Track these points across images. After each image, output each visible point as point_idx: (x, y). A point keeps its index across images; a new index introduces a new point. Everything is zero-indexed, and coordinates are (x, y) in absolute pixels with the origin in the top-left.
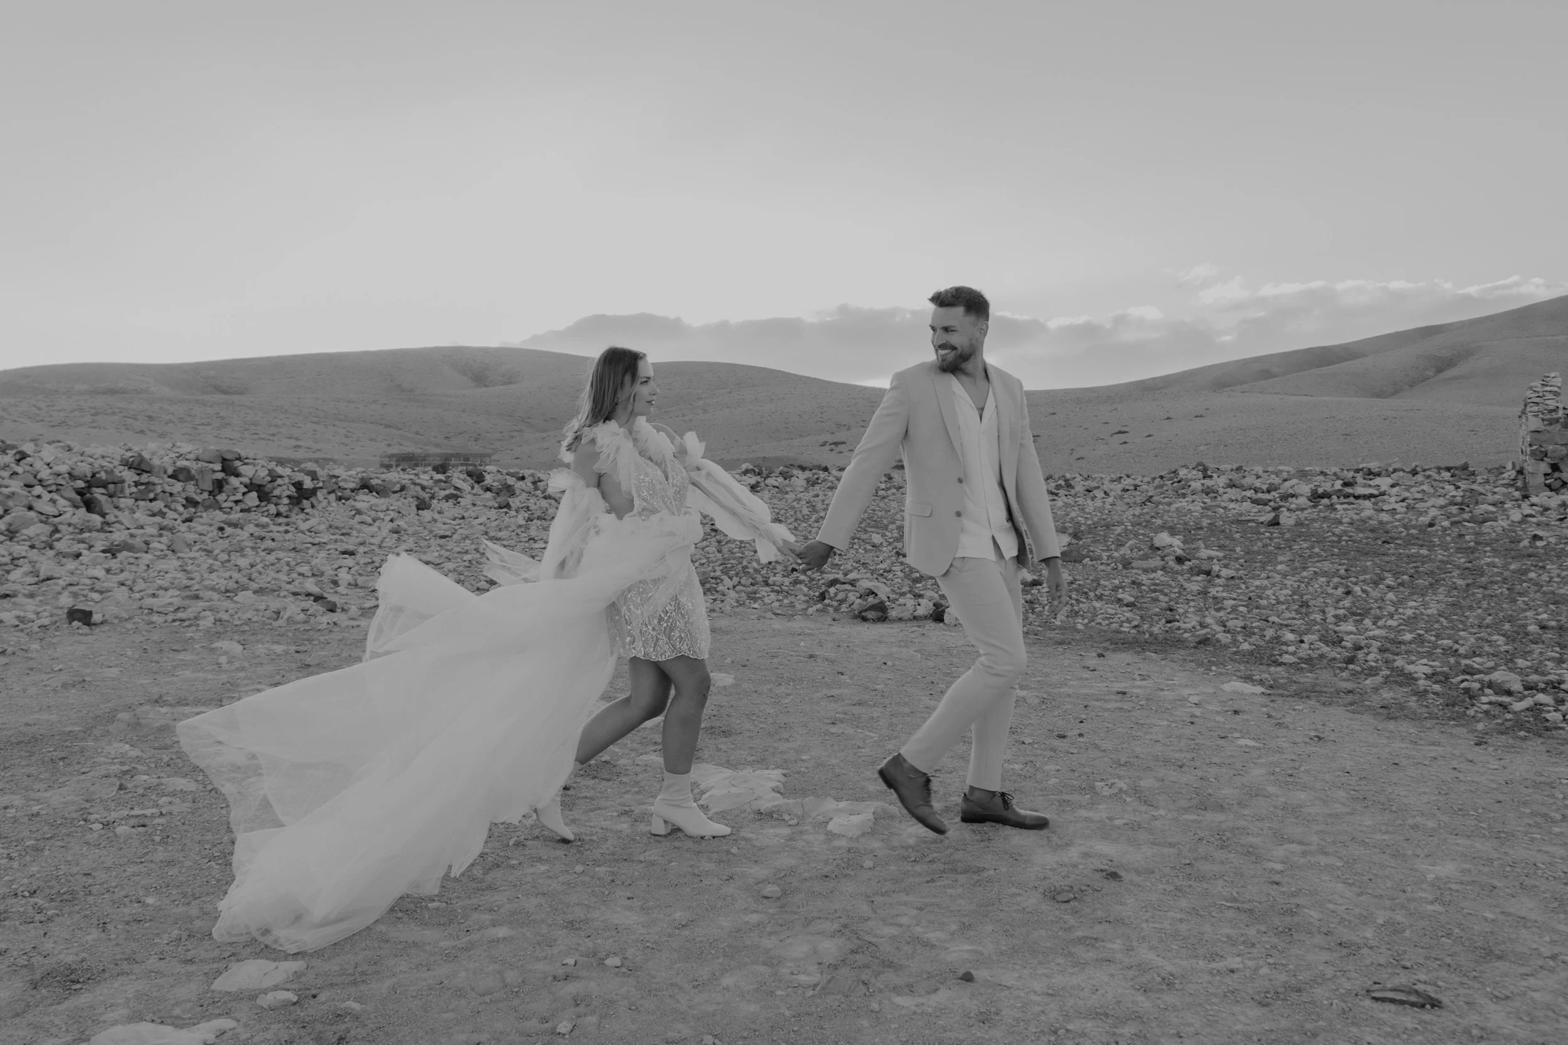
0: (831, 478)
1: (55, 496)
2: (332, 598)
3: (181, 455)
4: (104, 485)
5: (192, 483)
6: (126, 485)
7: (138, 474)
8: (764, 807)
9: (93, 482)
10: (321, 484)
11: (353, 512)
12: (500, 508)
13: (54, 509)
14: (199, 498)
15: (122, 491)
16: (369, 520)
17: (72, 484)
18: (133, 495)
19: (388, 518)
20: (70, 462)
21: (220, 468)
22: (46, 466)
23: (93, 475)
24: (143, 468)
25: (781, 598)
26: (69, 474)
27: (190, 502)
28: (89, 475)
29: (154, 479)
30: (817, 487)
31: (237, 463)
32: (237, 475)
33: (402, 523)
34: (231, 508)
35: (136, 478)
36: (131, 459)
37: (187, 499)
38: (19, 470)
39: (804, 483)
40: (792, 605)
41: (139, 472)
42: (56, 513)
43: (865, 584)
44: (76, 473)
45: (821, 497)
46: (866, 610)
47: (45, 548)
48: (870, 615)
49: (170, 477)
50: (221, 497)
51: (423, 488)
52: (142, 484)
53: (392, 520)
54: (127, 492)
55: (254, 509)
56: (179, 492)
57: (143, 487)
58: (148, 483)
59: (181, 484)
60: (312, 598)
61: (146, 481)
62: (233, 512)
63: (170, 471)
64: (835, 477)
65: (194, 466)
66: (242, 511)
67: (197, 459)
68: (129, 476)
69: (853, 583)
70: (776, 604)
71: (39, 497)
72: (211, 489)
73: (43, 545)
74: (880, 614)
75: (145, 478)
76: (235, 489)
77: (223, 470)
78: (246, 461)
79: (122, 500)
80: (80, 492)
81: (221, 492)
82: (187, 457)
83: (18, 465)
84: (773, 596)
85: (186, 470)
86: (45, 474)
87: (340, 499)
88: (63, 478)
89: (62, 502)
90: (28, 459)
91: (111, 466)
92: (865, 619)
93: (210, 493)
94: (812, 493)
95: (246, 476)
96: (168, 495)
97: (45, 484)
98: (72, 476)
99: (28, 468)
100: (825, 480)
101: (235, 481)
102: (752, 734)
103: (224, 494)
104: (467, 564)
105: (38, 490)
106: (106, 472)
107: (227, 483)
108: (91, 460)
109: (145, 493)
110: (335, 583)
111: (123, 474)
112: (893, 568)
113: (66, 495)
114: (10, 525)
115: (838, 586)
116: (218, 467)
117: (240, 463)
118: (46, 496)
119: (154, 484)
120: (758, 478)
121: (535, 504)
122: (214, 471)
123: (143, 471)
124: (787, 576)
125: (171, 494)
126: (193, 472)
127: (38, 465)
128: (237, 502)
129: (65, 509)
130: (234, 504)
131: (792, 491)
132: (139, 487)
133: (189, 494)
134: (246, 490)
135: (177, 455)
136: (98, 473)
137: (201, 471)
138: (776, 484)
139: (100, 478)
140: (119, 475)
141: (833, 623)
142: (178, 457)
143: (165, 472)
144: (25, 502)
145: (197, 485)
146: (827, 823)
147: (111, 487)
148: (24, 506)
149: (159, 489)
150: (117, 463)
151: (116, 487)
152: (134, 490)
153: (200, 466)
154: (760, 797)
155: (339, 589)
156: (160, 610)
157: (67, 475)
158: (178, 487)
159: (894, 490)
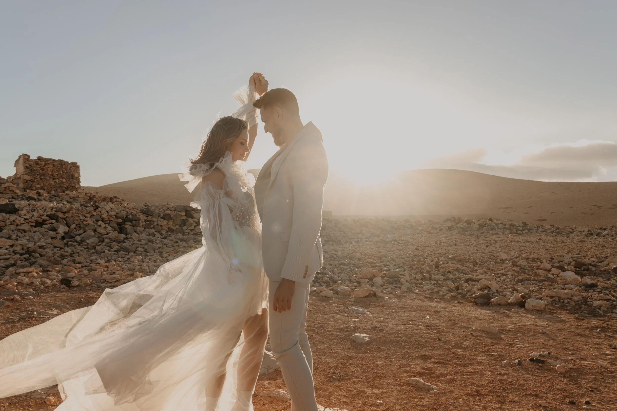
0: (493, 224)
1: (107, 225)
3: (168, 208)
4: (131, 221)
5: (171, 221)
6: (141, 221)
7: (147, 217)
9: (126, 220)
13: (105, 232)
14: (174, 228)
15: (139, 224)
17: (116, 220)
18: (144, 226)
20: (117, 210)
21: (185, 215)
22: (106, 212)
23: (127, 217)
24: (148, 213)
25: (434, 288)
26: (116, 216)
27: (170, 230)
28: (125, 217)
29: (154, 219)
30: (484, 229)
31: (193, 212)
32: (193, 218)
34: (189, 233)
35: (145, 218)
36: (144, 210)
37: (168, 228)
38: (95, 214)
40: (438, 292)
41: (147, 215)
42: (106, 233)
44: (118, 215)
46: (479, 298)
47: (92, 249)
48: (480, 301)
49: (161, 218)
50: (185, 228)
52: (148, 221)
54: (141, 224)
55: (199, 233)
56: (165, 225)
57: (148, 222)
58: (150, 221)
59: (166, 221)
61: (150, 220)
62: (190, 235)
63: (162, 215)
64: (495, 223)
65: (173, 213)
66: (193, 234)
67: (175, 210)
68: (143, 217)
69: (479, 281)
70: (429, 291)
71: (100, 226)
72: (180, 224)
73: (92, 247)
75: (149, 218)
76: (191, 224)
77: (186, 215)
78: (197, 211)
79: (139, 228)
80: (118, 224)
81: (184, 225)
82: (171, 209)
83: (95, 211)
84: (430, 286)
85: (169, 215)
86: (105, 216)
88: (113, 218)
89: (109, 228)
90: (99, 209)
91: (135, 212)
93: (180, 226)
95: (196, 218)
96: (160, 226)
97: (104, 220)
98: (117, 217)
99: (99, 213)
100: (489, 225)
101: (191, 220)
103: (186, 226)
105: (100, 223)
106: (132, 215)
107: (188, 221)
108: (127, 210)
109: (148, 225)
111: (140, 216)
112: (508, 273)
113: (112, 225)
114: (83, 238)
115: (469, 282)
116: (184, 214)
117: (194, 212)
118: (103, 225)
119: (154, 221)
120: (453, 224)
122: (182, 216)
123: (148, 215)
125: (161, 226)
126: (172, 216)
127: (103, 211)
128: (191, 230)
129: (110, 231)
130: (190, 231)
131: (470, 230)
132: (147, 222)
133: (169, 226)
134: (196, 225)
135: (167, 208)
136: (129, 215)
137: (176, 216)
138: (462, 226)
139: (129, 218)
140: (138, 216)
141: (457, 304)
142: (167, 209)
143: (159, 216)
144: (93, 228)
145: (174, 222)
147: (134, 222)
148: (92, 230)
149: (156, 223)
150: (138, 211)
151: (136, 222)
152: (144, 223)
153: (176, 213)
156: (108, 280)
157: (114, 216)
158: (165, 222)
159: (526, 231)
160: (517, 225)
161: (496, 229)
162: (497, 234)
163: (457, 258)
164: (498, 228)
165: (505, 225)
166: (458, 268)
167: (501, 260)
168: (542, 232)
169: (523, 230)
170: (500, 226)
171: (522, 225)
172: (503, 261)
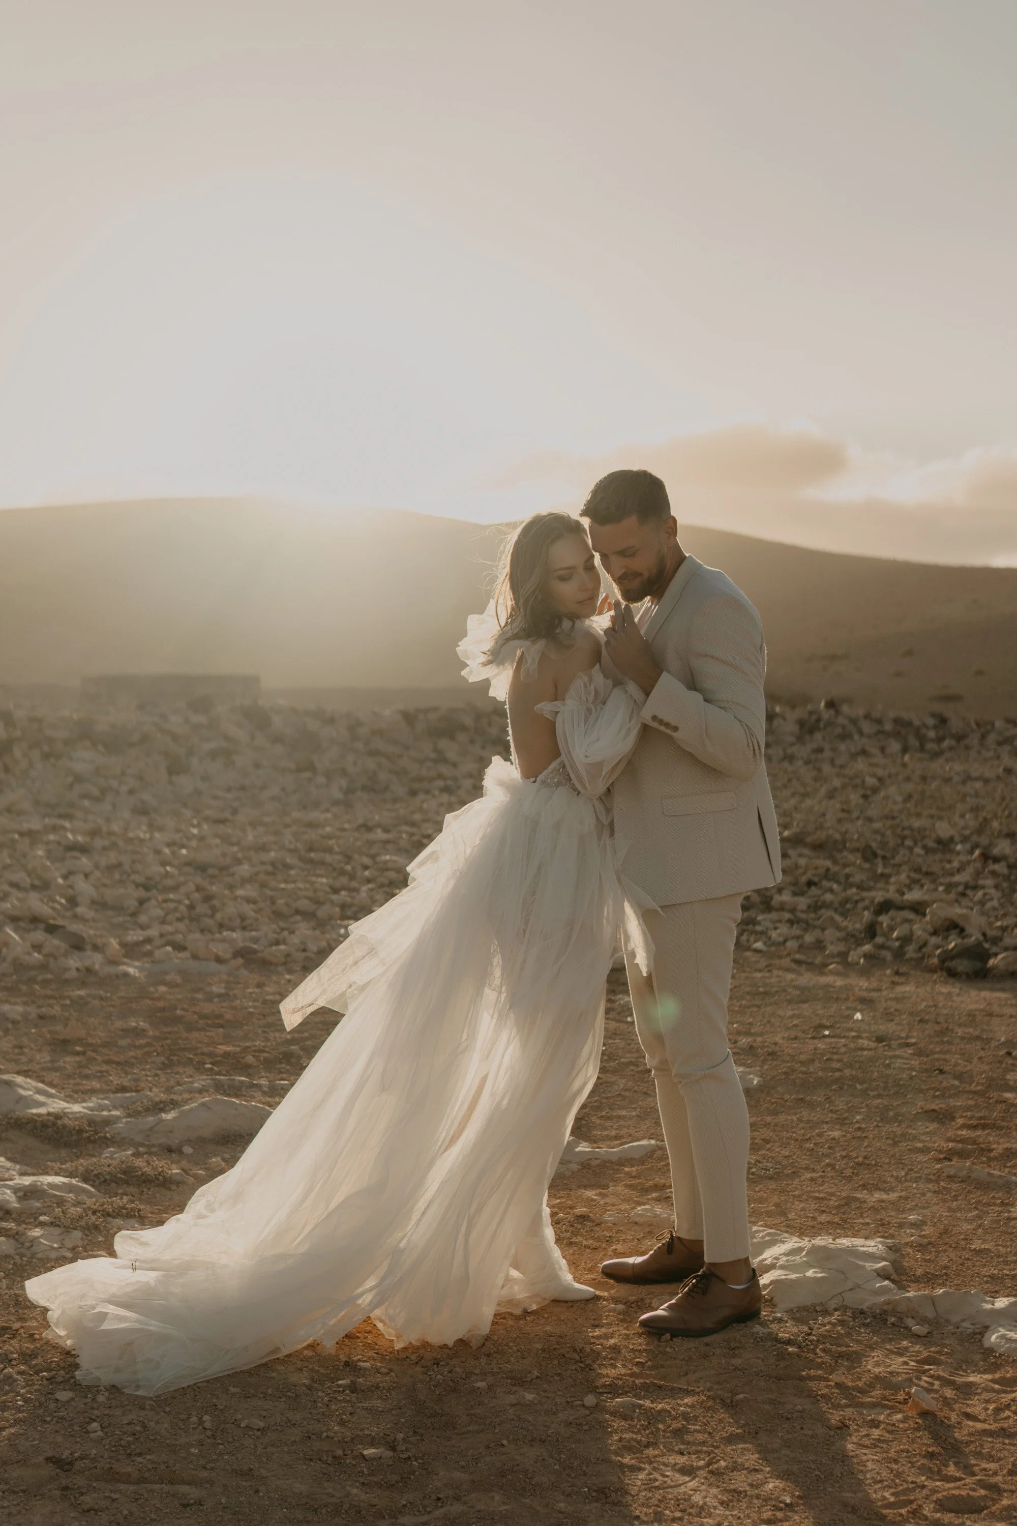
0: (841, 720)
2: (75, 927)
8: (867, 1304)
10: (18, 733)
11: (70, 779)
12: (299, 770)
16: (95, 792)
19: (124, 789)
25: (798, 932)
30: (818, 736)
33: (146, 796)
39: (795, 728)
40: (819, 945)
43: (939, 911)
45: (828, 754)
46: (952, 958)
48: (962, 965)
51: (175, 738)
53: (131, 792)
60: (42, 926)
64: (847, 717)
69: (918, 908)
70: (792, 944)
74: (979, 965)
84: (784, 929)
87: (46, 756)
92: (952, 974)
94: (809, 747)
100: (829, 724)
102: (814, 1175)
104: (270, 868)
110: (73, 902)
112: (981, 882)
115: (892, 913)
121: (355, 764)
124: (802, 894)
141: (896, 979)
146: (982, 1334)
154: (859, 1286)
155: (80, 910)
159: (951, 742)
160: (917, 722)
161: (856, 737)
162: (864, 752)
163: (809, 840)
164: (861, 733)
165: (879, 722)
166: (828, 869)
167: (939, 841)
168: (1000, 744)
169: (940, 740)
170: (867, 727)
171: (931, 722)
172: (945, 845)
